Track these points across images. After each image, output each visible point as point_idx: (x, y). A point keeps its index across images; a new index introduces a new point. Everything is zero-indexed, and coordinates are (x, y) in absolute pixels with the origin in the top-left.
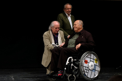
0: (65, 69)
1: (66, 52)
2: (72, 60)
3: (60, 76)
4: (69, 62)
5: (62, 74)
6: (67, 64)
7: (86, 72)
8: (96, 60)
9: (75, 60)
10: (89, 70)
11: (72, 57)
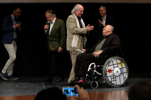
0: (87, 75)
1: (88, 58)
2: (95, 66)
3: (81, 82)
4: (91, 69)
5: (83, 81)
6: (88, 70)
7: (114, 81)
8: (121, 63)
9: (98, 66)
10: (115, 78)
11: (94, 63)
